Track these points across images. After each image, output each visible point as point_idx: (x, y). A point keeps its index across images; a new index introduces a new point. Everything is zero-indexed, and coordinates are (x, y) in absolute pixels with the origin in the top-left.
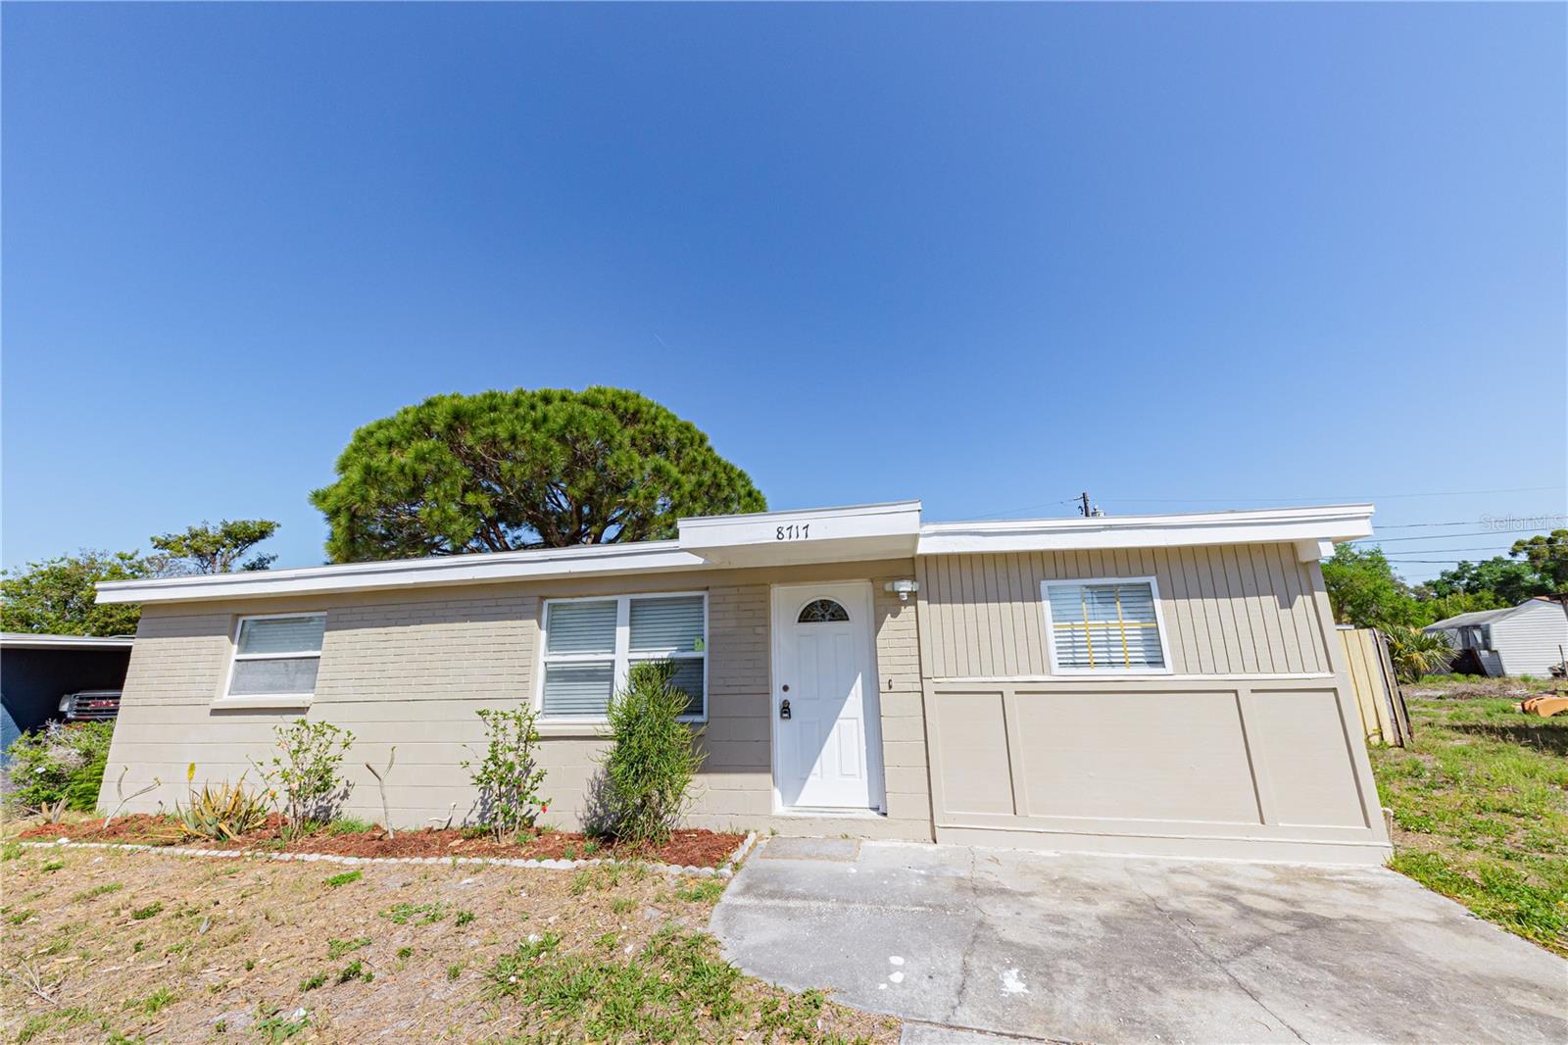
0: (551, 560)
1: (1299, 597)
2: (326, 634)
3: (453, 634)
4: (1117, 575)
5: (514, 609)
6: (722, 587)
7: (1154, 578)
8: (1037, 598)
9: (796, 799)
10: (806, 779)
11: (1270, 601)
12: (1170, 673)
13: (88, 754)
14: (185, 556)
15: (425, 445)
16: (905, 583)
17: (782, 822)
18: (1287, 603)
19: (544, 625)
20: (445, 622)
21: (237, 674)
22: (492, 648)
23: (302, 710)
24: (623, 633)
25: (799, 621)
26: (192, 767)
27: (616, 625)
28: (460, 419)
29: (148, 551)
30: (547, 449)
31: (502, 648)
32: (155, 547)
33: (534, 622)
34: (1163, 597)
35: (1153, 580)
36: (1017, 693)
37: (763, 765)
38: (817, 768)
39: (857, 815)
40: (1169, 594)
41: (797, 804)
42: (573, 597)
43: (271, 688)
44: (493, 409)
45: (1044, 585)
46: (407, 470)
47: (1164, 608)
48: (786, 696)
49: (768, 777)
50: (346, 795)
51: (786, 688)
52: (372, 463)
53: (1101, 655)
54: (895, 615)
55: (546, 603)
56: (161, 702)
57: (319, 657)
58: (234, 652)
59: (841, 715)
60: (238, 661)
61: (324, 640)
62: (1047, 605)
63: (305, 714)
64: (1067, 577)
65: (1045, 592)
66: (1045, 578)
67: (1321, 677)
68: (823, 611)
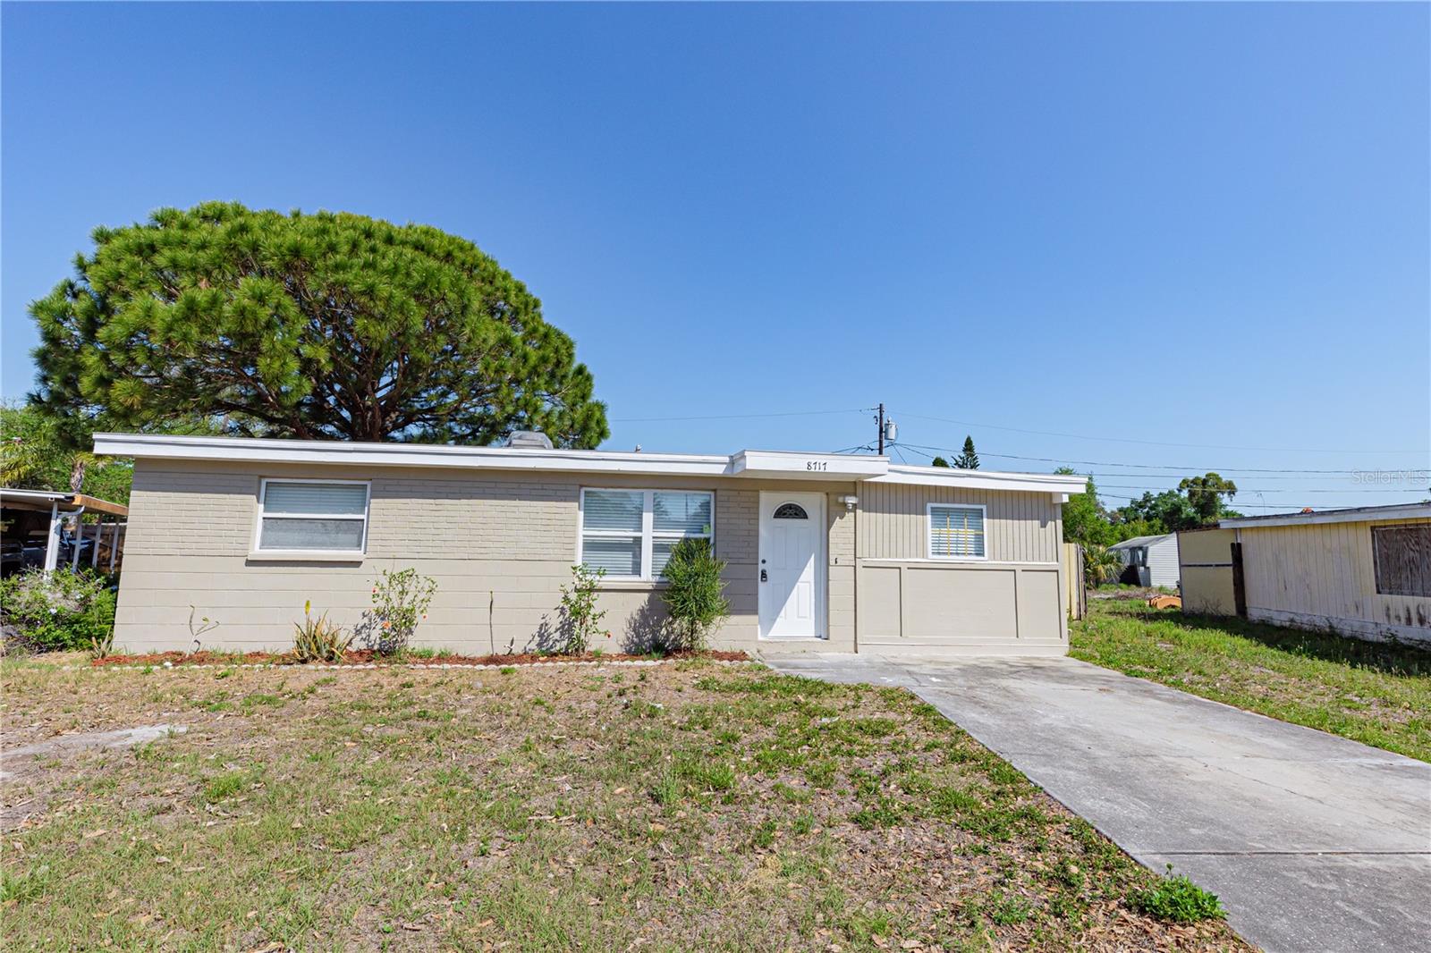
0: (603, 459)
1: (1049, 522)
2: (374, 500)
4: (968, 503)
5: (559, 493)
8: (924, 513)
9: (770, 631)
10: (775, 620)
11: (1037, 523)
12: (985, 561)
16: (852, 498)
17: (763, 644)
18: (1044, 525)
19: (582, 507)
20: (495, 499)
21: (265, 528)
22: (540, 522)
23: (356, 565)
24: (648, 517)
25: (774, 517)
26: (308, 604)
27: (643, 512)
31: (548, 522)
33: (576, 504)
34: (988, 518)
35: (984, 507)
36: (908, 568)
37: (753, 610)
38: (783, 612)
39: (808, 639)
40: (992, 516)
41: (770, 635)
42: (606, 488)
43: (309, 545)
45: (929, 506)
47: (990, 525)
48: (765, 566)
49: (755, 618)
51: (765, 562)
53: (953, 548)
54: (842, 518)
55: (583, 490)
56: (178, 552)
57: (363, 521)
58: (259, 510)
59: (801, 580)
60: (264, 518)
61: (369, 506)
62: (929, 517)
63: (358, 567)
64: (941, 502)
65: (929, 510)
66: (930, 502)
67: (1053, 564)
68: (790, 512)
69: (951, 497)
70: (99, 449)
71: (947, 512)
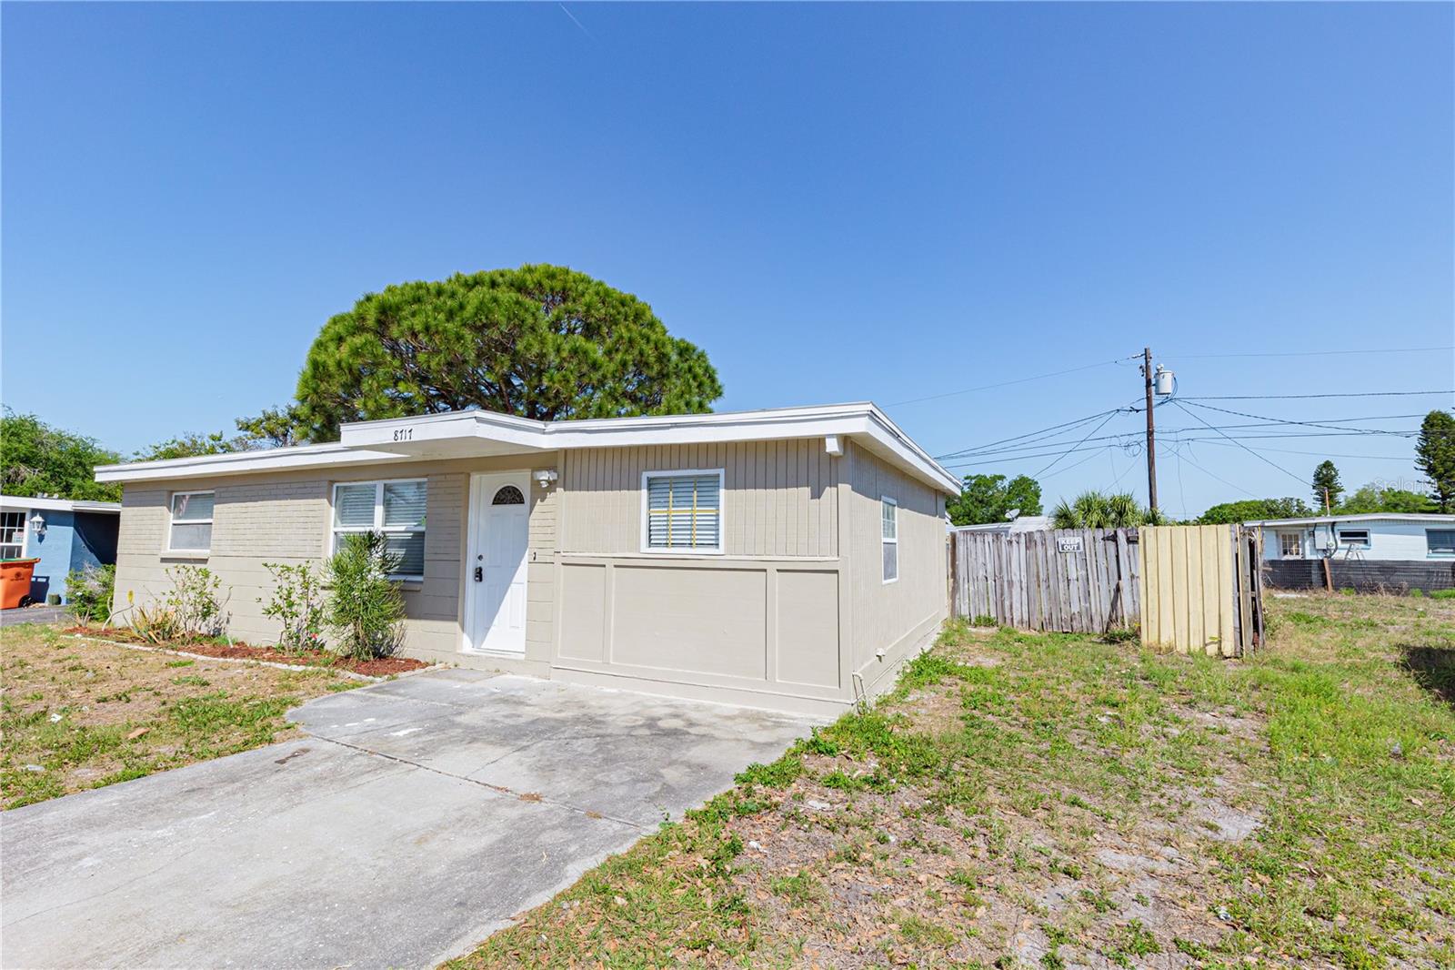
0: (323, 452)
1: (828, 488)
2: (215, 506)
3: (281, 509)
4: (698, 467)
6: (436, 475)
7: (723, 470)
8: (638, 488)
9: (482, 642)
10: (489, 629)
11: (806, 491)
12: (723, 553)
13: (105, 585)
14: (264, 437)
15: (358, 340)
16: (543, 472)
17: (462, 658)
18: (817, 494)
19: (333, 504)
20: (276, 499)
21: (174, 533)
22: (302, 520)
23: (205, 561)
24: (379, 510)
25: (493, 504)
26: (131, 594)
27: (374, 505)
28: (387, 313)
29: (231, 434)
30: (459, 338)
31: (307, 520)
32: (240, 429)
33: (325, 501)
34: (726, 487)
35: (721, 472)
36: (615, 566)
37: (453, 617)
38: (496, 622)
39: (513, 656)
40: (732, 485)
41: (484, 645)
42: (350, 481)
43: (192, 545)
44: (418, 300)
45: (645, 475)
46: (344, 364)
47: (728, 500)
48: (480, 564)
49: (457, 625)
50: (228, 622)
51: (480, 557)
52: (319, 359)
53: (685, 538)
54: (542, 500)
55: (335, 485)
56: (137, 552)
57: (211, 524)
58: (171, 518)
59: (514, 580)
60: (174, 525)
61: (215, 511)
62: (644, 492)
63: (206, 563)
64: (662, 469)
65: (644, 482)
66: (646, 470)
67: (830, 560)
68: (509, 496)
69: (675, 460)
70: (98, 478)
71: (673, 483)
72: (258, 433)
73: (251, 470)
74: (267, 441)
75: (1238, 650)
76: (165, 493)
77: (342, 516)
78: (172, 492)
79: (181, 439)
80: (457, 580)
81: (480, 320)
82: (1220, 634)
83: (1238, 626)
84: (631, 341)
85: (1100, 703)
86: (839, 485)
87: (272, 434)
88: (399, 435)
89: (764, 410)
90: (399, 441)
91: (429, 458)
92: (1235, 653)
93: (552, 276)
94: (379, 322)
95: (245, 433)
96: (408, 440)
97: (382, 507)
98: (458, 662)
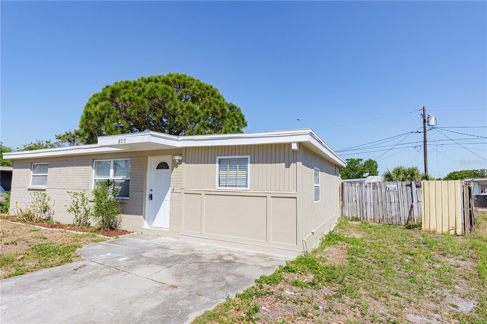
0: (90, 148)
1: (292, 164)
2: (49, 169)
3: (74, 170)
4: (239, 155)
6: (135, 157)
7: (249, 156)
8: (215, 163)
9: (152, 225)
10: (155, 218)
11: (283, 165)
12: (249, 190)
13: (7, 199)
15: (103, 103)
16: (177, 156)
17: (144, 230)
18: (288, 166)
19: (94, 168)
20: (72, 166)
21: (33, 179)
22: (82, 174)
23: (44, 190)
24: (112, 171)
25: (157, 169)
26: (17, 203)
27: (110, 169)
28: (115, 93)
29: (54, 141)
30: (143, 103)
31: (84, 174)
32: (57, 139)
33: (91, 167)
34: (251, 163)
35: (249, 157)
36: (205, 194)
37: (141, 214)
38: (157, 216)
39: (164, 230)
41: (152, 226)
42: (101, 159)
43: (39, 184)
44: (126, 87)
45: (218, 158)
46: (98, 113)
47: (251, 168)
48: (151, 193)
49: (142, 217)
50: (53, 214)
51: (151, 190)
52: (88, 111)
53: (231, 183)
54: (176, 168)
55: (95, 161)
56: (19, 186)
57: (47, 176)
58: (32, 173)
59: (165, 200)
60: (33, 176)
61: (48, 171)
62: (217, 165)
63: (45, 191)
64: (224, 155)
65: (217, 161)
66: (218, 156)
67: (293, 193)
68: (163, 166)
69: (230, 152)
70: (4, 158)
71: (229, 161)
72: (63, 140)
73: (63, 155)
74: (67, 143)
75: (463, 232)
76: (30, 163)
77: (98, 173)
78: (32, 163)
79: (34, 142)
80: (142, 199)
81: (151, 95)
82: (456, 226)
83: (463, 222)
84: (210, 104)
85: (405, 254)
86: (297, 162)
87: (69, 141)
88: (120, 141)
89: (266, 132)
90: (120, 143)
91: (131, 151)
92: (462, 233)
93: (179, 78)
94: (111, 96)
95: (59, 140)
96: (124, 143)
97: (113, 170)
98: (143, 232)
